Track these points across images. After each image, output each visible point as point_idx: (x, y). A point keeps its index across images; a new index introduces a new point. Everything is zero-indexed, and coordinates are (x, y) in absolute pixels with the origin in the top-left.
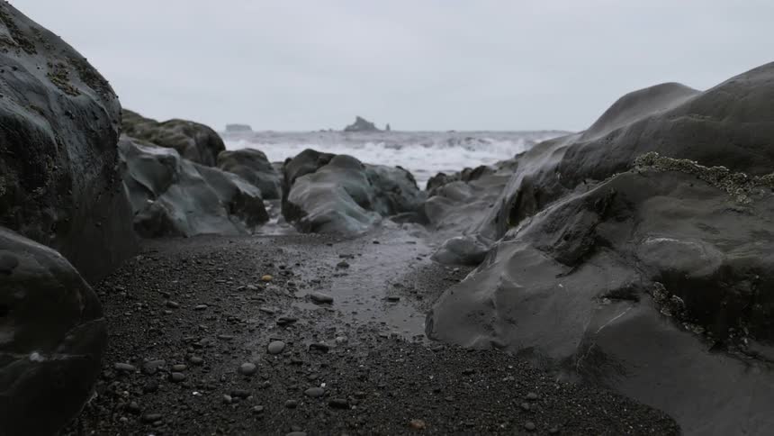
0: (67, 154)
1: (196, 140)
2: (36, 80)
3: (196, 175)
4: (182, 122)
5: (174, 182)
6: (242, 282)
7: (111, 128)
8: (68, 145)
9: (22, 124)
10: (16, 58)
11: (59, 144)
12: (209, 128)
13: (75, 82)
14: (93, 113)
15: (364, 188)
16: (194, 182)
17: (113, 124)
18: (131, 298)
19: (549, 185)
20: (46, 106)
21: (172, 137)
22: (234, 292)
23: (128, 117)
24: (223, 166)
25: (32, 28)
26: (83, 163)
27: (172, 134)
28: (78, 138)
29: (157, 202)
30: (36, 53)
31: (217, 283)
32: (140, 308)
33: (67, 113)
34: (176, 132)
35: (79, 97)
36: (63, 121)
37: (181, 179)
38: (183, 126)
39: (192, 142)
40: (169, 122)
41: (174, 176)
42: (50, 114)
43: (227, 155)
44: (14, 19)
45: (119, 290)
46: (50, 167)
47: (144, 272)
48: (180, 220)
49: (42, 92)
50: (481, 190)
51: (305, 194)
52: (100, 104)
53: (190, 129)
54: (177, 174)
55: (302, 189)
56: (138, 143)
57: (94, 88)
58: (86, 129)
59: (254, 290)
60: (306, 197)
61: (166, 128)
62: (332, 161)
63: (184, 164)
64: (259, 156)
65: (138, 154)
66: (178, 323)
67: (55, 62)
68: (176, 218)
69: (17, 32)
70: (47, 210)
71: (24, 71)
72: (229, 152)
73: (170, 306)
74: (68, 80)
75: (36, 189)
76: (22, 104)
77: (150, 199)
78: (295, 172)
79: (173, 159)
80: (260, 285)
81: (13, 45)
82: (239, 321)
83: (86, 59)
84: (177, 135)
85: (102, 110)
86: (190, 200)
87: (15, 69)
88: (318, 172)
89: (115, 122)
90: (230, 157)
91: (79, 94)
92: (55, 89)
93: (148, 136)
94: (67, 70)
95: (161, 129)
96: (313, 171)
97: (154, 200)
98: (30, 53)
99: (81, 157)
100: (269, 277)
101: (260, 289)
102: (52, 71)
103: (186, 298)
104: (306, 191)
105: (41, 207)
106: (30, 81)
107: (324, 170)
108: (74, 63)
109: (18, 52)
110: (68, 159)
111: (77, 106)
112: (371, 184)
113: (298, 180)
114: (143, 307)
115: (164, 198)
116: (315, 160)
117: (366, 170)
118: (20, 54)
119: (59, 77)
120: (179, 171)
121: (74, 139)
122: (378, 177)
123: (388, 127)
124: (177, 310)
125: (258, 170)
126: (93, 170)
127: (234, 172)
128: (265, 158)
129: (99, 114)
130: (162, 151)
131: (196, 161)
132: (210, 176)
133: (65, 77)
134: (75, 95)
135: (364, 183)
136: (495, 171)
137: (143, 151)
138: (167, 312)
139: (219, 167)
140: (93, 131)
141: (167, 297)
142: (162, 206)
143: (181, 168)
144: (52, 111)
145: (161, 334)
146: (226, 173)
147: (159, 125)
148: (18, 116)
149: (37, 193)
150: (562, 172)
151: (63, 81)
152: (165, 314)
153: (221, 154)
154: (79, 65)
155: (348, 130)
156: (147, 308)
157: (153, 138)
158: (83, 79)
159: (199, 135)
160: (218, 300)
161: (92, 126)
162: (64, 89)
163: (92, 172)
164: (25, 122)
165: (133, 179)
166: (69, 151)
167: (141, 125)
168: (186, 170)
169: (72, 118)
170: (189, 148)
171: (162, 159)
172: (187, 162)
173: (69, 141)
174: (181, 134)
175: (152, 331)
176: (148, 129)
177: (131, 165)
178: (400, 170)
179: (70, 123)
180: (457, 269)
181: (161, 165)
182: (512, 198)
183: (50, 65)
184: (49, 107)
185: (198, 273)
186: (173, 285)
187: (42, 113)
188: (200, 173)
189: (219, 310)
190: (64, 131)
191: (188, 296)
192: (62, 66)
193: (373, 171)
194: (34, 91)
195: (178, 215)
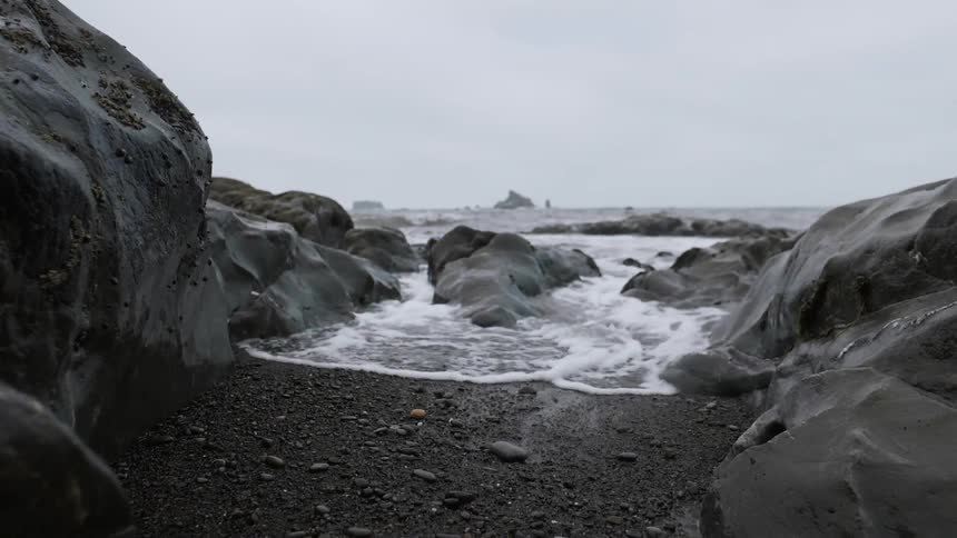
0: (113, 216)
1: (318, 215)
2: (69, 97)
3: (318, 258)
4: (302, 194)
5: (289, 268)
6: (381, 421)
7: (192, 183)
8: (117, 203)
9: (23, 159)
10: (43, 65)
11: (99, 200)
12: (335, 203)
13: (140, 109)
14: (165, 157)
15: (535, 276)
16: (315, 267)
17: (195, 177)
18: (210, 448)
19: (892, 272)
20: (82, 139)
21: (289, 212)
22: (371, 438)
23: (238, 189)
24: (351, 249)
25: (82, 31)
26: (143, 233)
27: (288, 209)
28: (136, 193)
29: (264, 294)
30: (83, 66)
31: (343, 420)
32: (222, 469)
33: (119, 154)
34: (295, 207)
35: (143, 131)
36: (111, 164)
37: (297, 263)
38: (302, 199)
39: (313, 218)
40: (286, 193)
41: (288, 260)
42: (87, 152)
43: (356, 235)
44: (53, 16)
45: (196, 433)
46: (76, 237)
47: (237, 399)
48: (294, 319)
49: (75, 115)
50: (696, 280)
51: (459, 284)
52: (176, 143)
53: (311, 202)
54: (292, 258)
55: (454, 278)
56: (244, 216)
57: (171, 121)
58: (151, 180)
59: (399, 435)
60: (459, 289)
61: (283, 201)
62: (492, 242)
63: (302, 244)
64: (395, 236)
65: (240, 229)
66: (280, 500)
67: (111, 80)
68: (288, 317)
69: (57, 34)
70: (66, 311)
71: (52, 82)
72: (359, 231)
73: (272, 465)
74: (129, 107)
75: (46, 272)
76: (36, 130)
77: (255, 290)
78: (443, 257)
79: (287, 236)
80: (409, 426)
81: (39, 43)
82: (381, 496)
83: (161, 81)
84: (293, 210)
85: (179, 152)
86: (308, 292)
87: (35, 78)
88: (473, 256)
89: (200, 173)
90: (360, 237)
91: (144, 127)
92: (103, 115)
93: (260, 211)
94: (129, 93)
95: (277, 202)
96: (467, 255)
97: (261, 292)
98: (72, 64)
99: (141, 224)
100: (421, 412)
101: (409, 434)
102: (104, 92)
103: (296, 447)
104: (459, 281)
105: (56, 305)
106: (57, 95)
107: (483, 253)
108: (143, 85)
109: (46, 58)
110: (115, 225)
111: (137, 143)
112: (544, 272)
113: (448, 266)
114: (228, 466)
115: (274, 289)
116: (469, 240)
117: (538, 253)
118: (50, 59)
119: (116, 101)
120: (294, 253)
121: (129, 193)
122: (551, 262)
123: (548, 204)
124: (280, 473)
125: (394, 253)
126: (162, 245)
127: (365, 256)
128: (403, 240)
129: (173, 159)
130: (274, 226)
131: (318, 241)
132: (334, 259)
133: (125, 102)
134: (136, 128)
135: (536, 272)
136: (714, 256)
137: (250, 225)
138: (266, 475)
139: (346, 250)
140: (163, 185)
141: (266, 446)
142: (271, 300)
143: (297, 249)
144: (91, 146)
145: (251, 522)
146: (355, 257)
147: (273, 197)
148: (15, 146)
149: (48, 280)
150: (924, 251)
151: (123, 107)
152: (261, 480)
153: (349, 233)
154: (150, 87)
155: (501, 206)
156: (234, 468)
157: (266, 213)
158: (155, 109)
159: (321, 210)
160: (345, 453)
161: (160, 177)
162: (120, 118)
163: (158, 249)
164: (32, 157)
165: (234, 264)
166: (118, 214)
167: (250, 198)
168: (303, 251)
169: (127, 162)
170: (309, 225)
171: (272, 236)
172: (306, 242)
173: (120, 197)
174: (301, 209)
175: (237, 517)
176: (259, 202)
177: (231, 244)
178: (577, 255)
179: (123, 170)
180: (711, 404)
181: (271, 245)
182: (803, 294)
183: (103, 84)
184: (88, 141)
185: (315, 402)
186: (278, 422)
187: (73, 149)
188: (322, 255)
189: (349, 473)
190: (112, 180)
191: (299, 445)
192: (122, 87)
193: (546, 255)
194: (62, 113)
195: (293, 312)
